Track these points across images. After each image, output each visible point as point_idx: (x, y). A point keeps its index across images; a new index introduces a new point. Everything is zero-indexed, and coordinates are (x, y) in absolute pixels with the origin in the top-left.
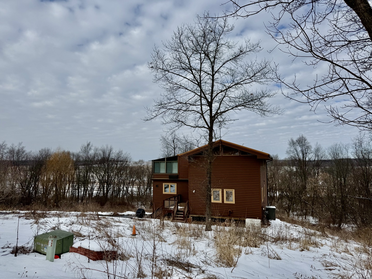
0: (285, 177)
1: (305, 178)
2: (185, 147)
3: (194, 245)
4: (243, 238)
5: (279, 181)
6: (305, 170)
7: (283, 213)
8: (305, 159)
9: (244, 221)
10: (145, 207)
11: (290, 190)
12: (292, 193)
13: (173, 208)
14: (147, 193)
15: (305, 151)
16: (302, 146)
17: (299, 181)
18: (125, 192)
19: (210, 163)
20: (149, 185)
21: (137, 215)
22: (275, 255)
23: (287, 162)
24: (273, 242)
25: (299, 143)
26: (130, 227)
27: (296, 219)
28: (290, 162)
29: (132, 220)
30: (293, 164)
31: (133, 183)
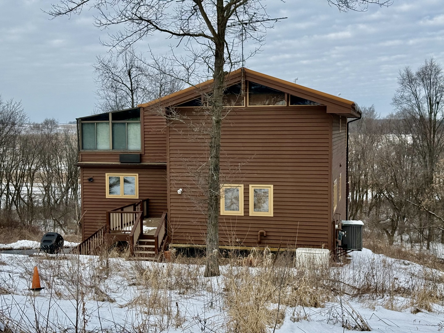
0: (388, 157)
1: (432, 160)
2: (159, 89)
3: (177, 305)
4: (289, 289)
5: (373, 167)
6: (434, 141)
7: (379, 236)
8: (435, 115)
9: (294, 254)
10: (63, 232)
11: (397, 187)
12: (401, 193)
13: (131, 229)
14: (67, 198)
15: (435, 98)
16: (429, 86)
17: (417, 166)
18: (13, 198)
19: (218, 122)
20: (72, 178)
21: (43, 248)
22: (357, 321)
23: (394, 123)
24: (355, 296)
25: (422, 79)
26: (27, 272)
27: (407, 249)
28: (401, 122)
29: (32, 258)
30: (408, 128)
31: (32, 177)
